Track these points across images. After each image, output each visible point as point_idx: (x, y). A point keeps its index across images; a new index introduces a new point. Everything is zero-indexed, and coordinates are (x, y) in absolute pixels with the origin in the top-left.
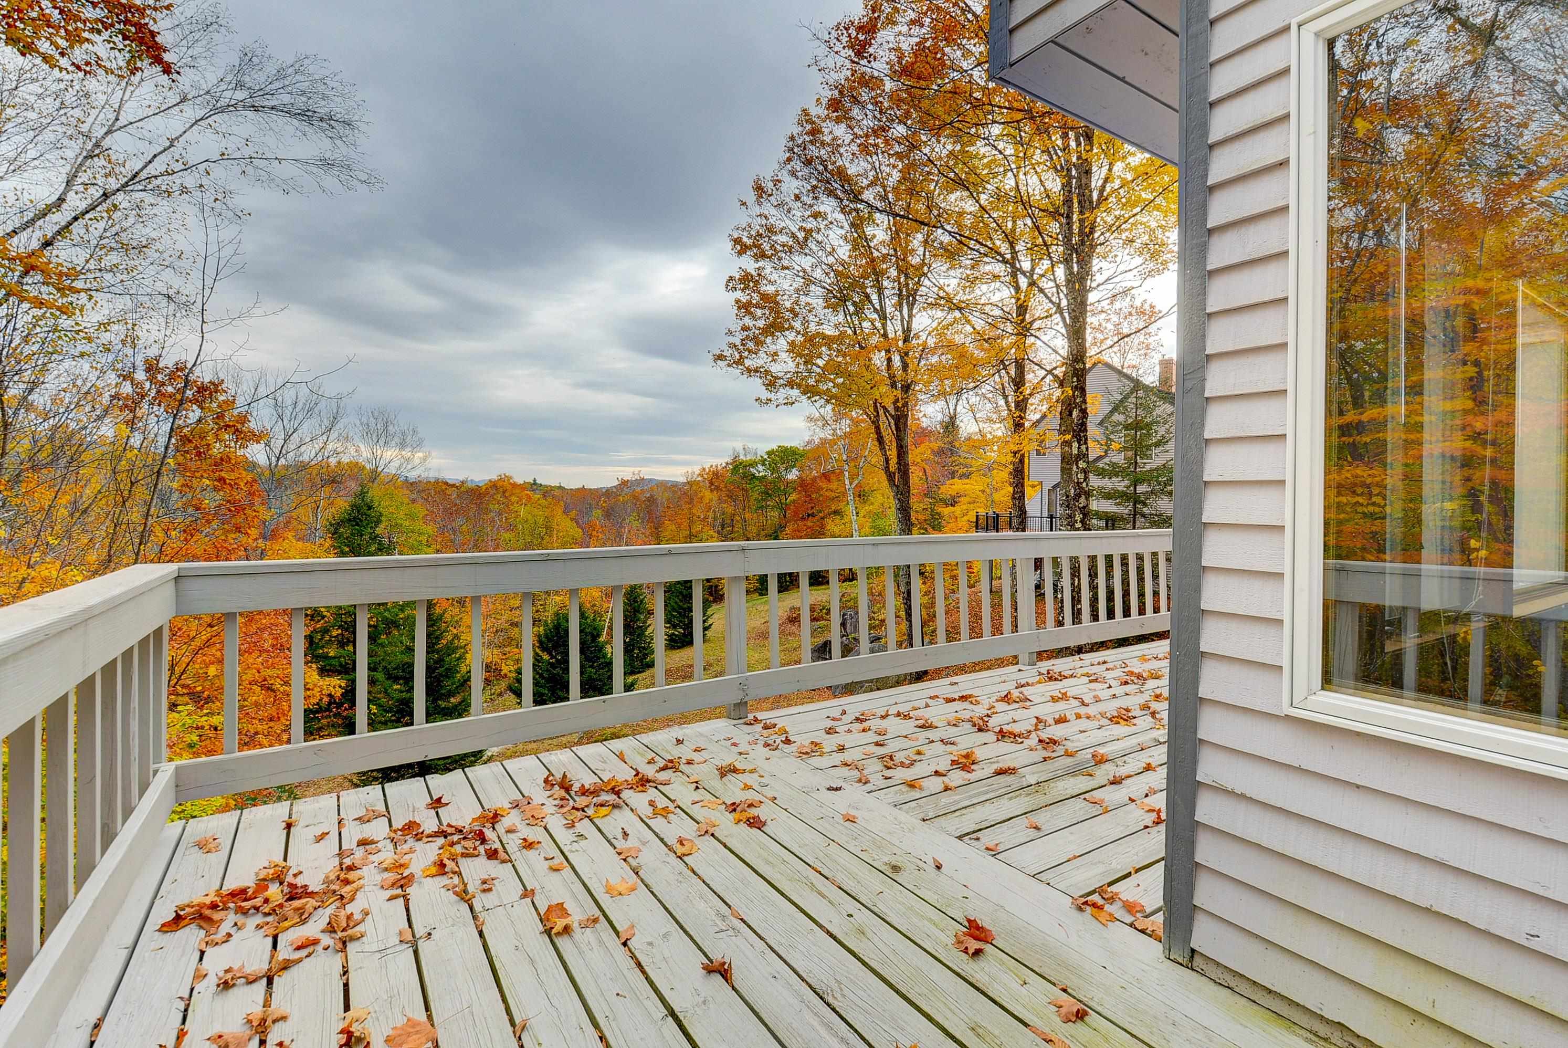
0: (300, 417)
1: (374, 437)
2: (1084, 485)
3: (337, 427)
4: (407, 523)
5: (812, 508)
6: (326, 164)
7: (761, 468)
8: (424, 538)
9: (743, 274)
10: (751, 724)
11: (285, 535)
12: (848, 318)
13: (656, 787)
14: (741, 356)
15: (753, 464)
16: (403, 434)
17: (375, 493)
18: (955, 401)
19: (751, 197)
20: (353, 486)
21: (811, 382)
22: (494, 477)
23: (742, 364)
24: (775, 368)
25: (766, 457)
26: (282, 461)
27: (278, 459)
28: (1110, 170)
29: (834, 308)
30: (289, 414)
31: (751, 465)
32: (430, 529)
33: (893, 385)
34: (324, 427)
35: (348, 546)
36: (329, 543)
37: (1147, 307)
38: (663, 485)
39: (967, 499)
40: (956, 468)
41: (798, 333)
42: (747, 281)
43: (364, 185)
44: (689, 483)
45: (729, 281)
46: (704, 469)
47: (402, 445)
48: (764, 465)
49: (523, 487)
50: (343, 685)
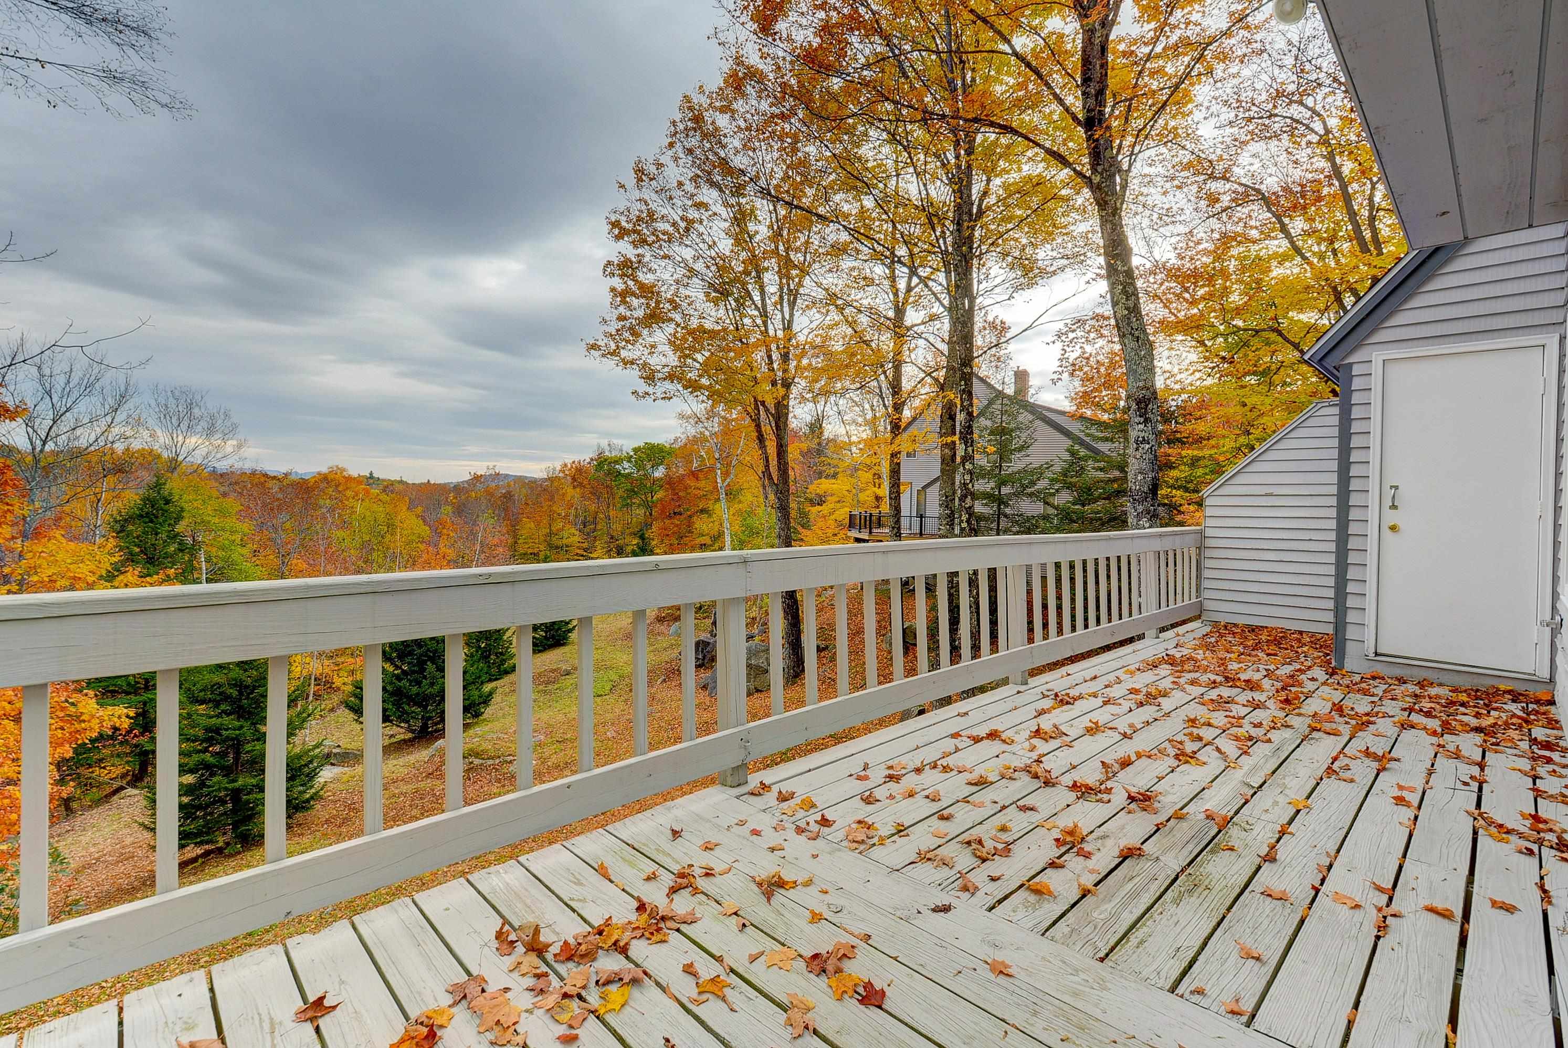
0: (75, 394)
1: (174, 420)
2: (970, 486)
3: (126, 406)
4: (216, 520)
5: (679, 506)
6: (112, 77)
7: (626, 465)
8: (237, 538)
9: (622, 259)
10: (760, 794)
11: (52, 534)
12: (730, 313)
13: (678, 930)
14: (618, 346)
15: (618, 461)
16: (212, 417)
17: (173, 485)
18: (823, 403)
19: (630, 180)
20: (147, 478)
21: (692, 375)
22: (324, 470)
23: (618, 355)
24: (654, 361)
25: (632, 453)
26: (50, 446)
27: (44, 443)
28: (988, 184)
29: (716, 302)
30: (60, 390)
31: (616, 462)
32: (245, 527)
33: (774, 383)
34: (107, 407)
35: (138, 546)
36: (112, 542)
37: (998, 322)
38: (520, 480)
39: (835, 499)
40: (824, 468)
41: (678, 325)
42: (626, 267)
43: (166, 110)
44: (550, 479)
45: (606, 266)
46: (566, 465)
47: (210, 431)
48: (629, 461)
49: (359, 480)
50: (132, 714)
